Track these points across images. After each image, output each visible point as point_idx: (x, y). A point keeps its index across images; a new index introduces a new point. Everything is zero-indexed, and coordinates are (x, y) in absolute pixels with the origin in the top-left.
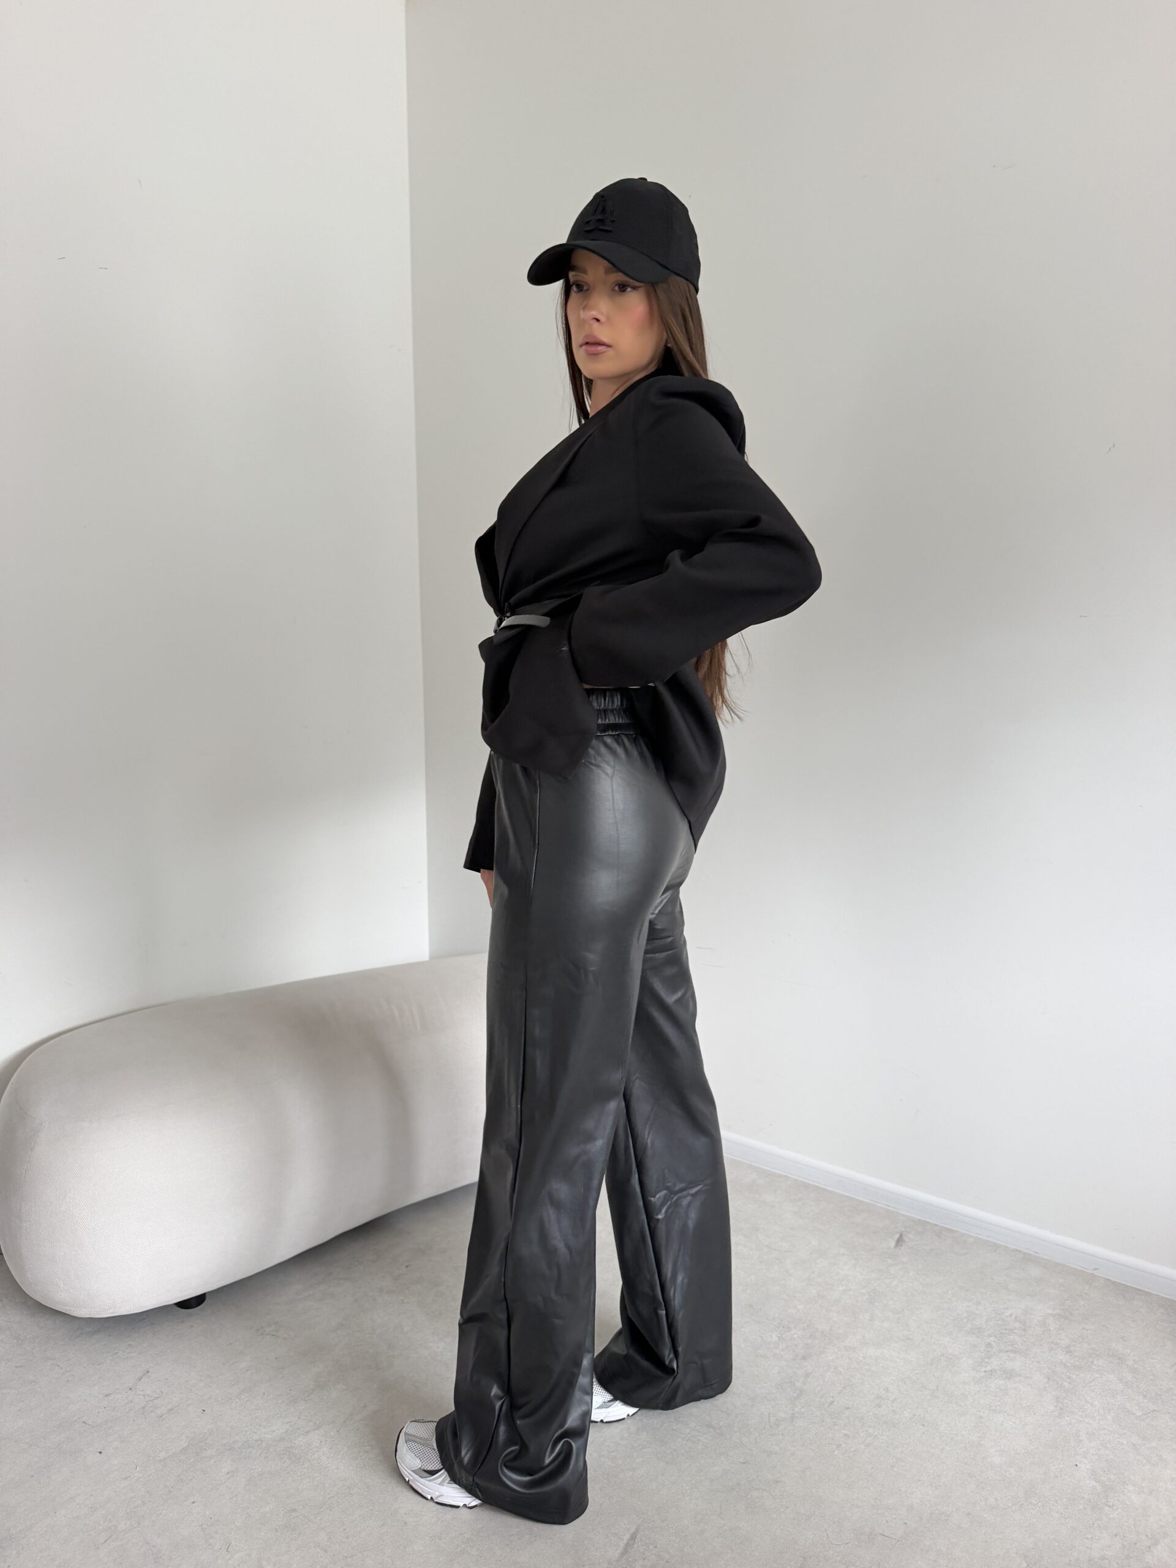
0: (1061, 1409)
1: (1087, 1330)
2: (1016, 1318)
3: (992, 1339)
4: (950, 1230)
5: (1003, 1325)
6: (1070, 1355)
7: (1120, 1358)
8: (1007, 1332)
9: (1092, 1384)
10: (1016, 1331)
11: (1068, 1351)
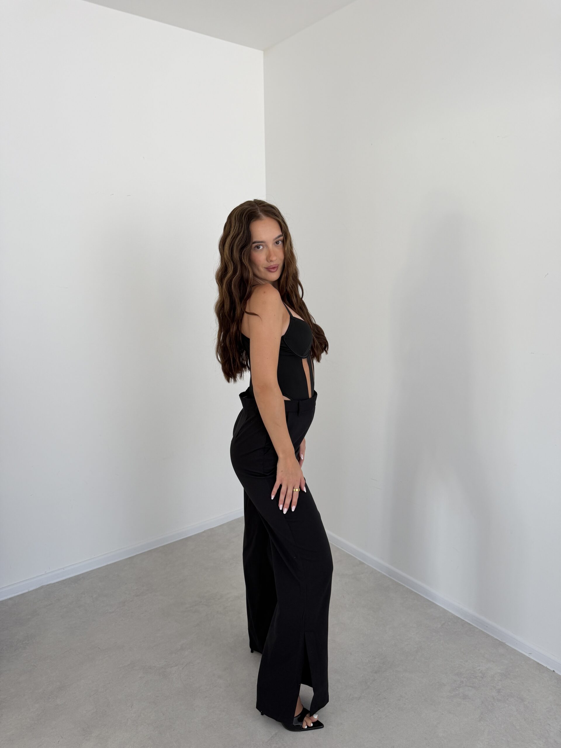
0: (482, 718)
1: (513, 683)
2: (481, 671)
3: (465, 679)
4: (470, 624)
5: (473, 674)
6: (498, 694)
7: (522, 700)
8: (473, 677)
9: (502, 709)
10: (478, 677)
11: (499, 691)
